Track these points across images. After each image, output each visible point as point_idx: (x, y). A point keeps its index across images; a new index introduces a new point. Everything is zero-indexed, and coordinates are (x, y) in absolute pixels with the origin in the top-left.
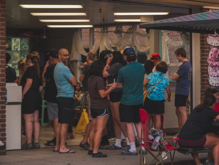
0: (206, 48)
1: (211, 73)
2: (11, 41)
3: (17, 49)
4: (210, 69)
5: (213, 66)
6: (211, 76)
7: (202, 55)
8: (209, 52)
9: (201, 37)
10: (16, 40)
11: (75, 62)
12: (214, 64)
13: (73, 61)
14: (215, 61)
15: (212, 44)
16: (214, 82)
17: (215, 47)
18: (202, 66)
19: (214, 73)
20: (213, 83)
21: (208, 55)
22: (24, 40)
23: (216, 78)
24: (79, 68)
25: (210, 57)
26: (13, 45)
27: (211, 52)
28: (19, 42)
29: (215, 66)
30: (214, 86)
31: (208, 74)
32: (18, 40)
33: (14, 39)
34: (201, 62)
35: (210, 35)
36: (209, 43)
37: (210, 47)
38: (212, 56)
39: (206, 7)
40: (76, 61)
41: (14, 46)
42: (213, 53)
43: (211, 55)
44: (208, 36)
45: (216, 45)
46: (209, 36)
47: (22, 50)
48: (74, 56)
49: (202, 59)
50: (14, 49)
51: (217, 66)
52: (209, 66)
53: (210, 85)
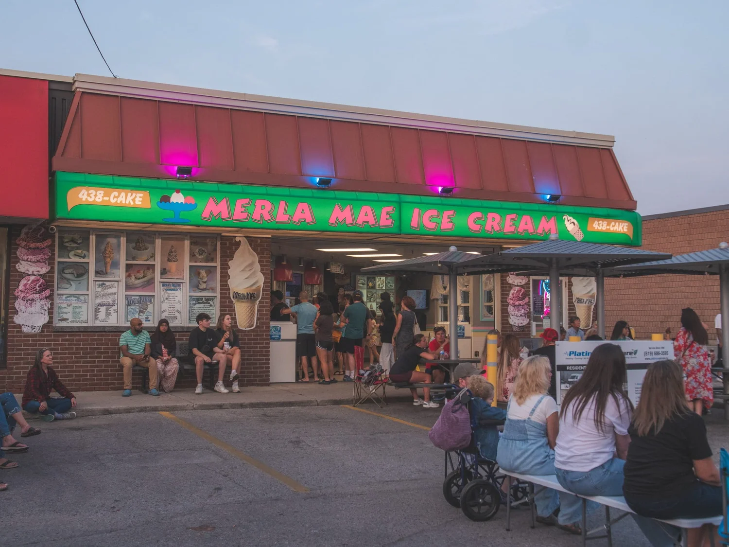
0: (506, 287)
1: (513, 313)
2: (375, 280)
3: (382, 287)
4: (511, 309)
5: (514, 306)
6: (513, 315)
7: (502, 294)
8: (509, 291)
9: (502, 277)
10: (380, 278)
11: (435, 301)
12: (517, 303)
13: (434, 299)
14: (518, 301)
15: (513, 283)
16: (517, 322)
17: (518, 286)
18: (502, 305)
19: (516, 312)
20: (515, 323)
21: (508, 295)
22: (389, 278)
23: (519, 318)
24: (441, 307)
25: (511, 296)
26: (377, 284)
27: (512, 292)
28: (384, 280)
29: (518, 306)
30: (517, 325)
31: (508, 313)
32: (383, 278)
33: (379, 277)
34: (502, 302)
35: (511, 274)
36: (511, 282)
37: (511, 286)
38: (514, 296)
39: (505, 246)
40: (437, 300)
41: (379, 285)
42: (515, 292)
43: (513, 294)
44: (508, 275)
45: (519, 284)
46: (510, 276)
47: (388, 288)
48: (434, 294)
49: (502, 298)
50: (378, 287)
51: (520, 305)
52: (510, 306)
53: (511, 325)
